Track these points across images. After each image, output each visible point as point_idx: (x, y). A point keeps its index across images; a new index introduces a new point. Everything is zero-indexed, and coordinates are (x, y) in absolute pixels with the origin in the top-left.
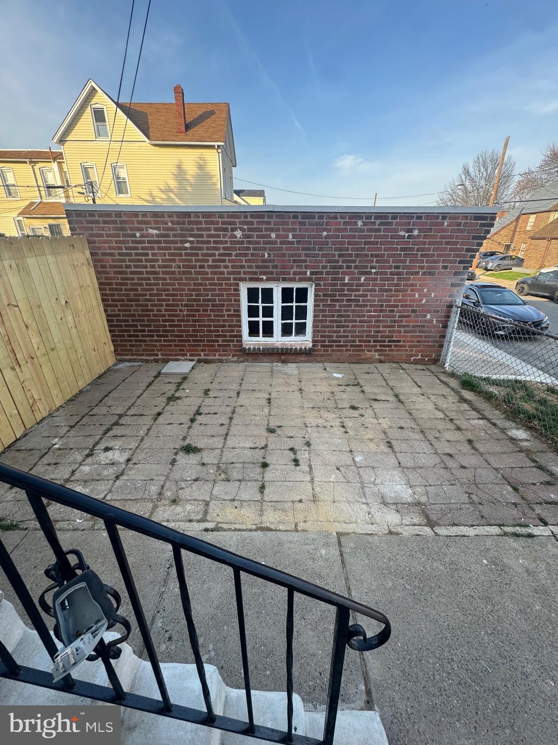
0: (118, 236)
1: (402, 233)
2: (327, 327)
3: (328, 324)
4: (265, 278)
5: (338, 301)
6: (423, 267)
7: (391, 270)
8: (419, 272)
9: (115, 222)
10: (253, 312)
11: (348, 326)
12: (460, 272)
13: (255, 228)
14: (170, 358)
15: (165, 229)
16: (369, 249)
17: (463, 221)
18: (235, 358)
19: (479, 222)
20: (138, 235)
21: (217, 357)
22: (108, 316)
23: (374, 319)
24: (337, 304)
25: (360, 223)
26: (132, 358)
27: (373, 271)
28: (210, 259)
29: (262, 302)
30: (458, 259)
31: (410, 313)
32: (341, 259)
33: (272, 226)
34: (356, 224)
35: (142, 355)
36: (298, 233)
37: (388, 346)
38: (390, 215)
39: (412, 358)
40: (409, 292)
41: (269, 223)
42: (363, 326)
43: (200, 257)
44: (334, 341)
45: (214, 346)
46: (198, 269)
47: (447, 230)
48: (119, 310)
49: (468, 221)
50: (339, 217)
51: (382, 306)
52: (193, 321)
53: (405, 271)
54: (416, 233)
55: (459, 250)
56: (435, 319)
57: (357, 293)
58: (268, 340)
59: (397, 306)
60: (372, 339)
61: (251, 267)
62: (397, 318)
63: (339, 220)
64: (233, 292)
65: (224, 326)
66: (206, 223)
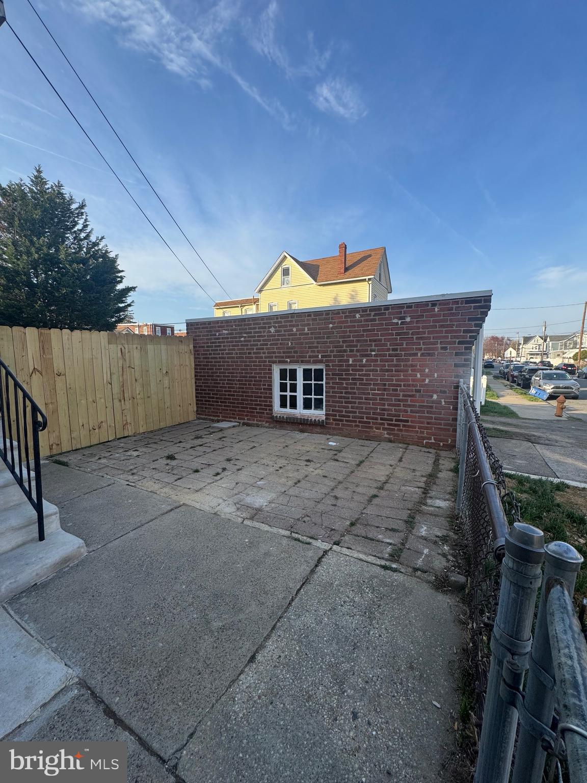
0: (208, 335)
1: (395, 321)
2: (337, 402)
3: (337, 399)
4: (289, 360)
5: (344, 379)
6: (420, 349)
7: (389, 353)
8: (417, 354)
9: (207, 328)
10: (283, 388)
11: (355, 403)
12: (462, 353)
13: (282, 325)
14: (227, 419)
15: (231, 330)
16: (367, 336)
17: (454, 306)
18: (267, 425)
19: (473, 305)
20: (217, 334)
21: (255, 422)
22: (196, 386)
23: (378, 397)
24: (344, 382)
25: (358, 316)
26: (205, 417)
27: (373, 353)
28: (255, 348)
29: (290, 380)
30: (457, 340)
31: (414, 393)
32: (345, 345)
33: (294, 323)
34: (355, 317)
35: (210, 415)
36: (311, 327)
37: (395, 425)
38: (383, 307)
39: (425, 441)
40: (410, 372)
41: (292, 321)
42: (369, 404)
43: (249, 347)
44: (344, 416)
45: (253, 412)
46: (247, 355)
47: (439, 315)
48: (203, 383)
49: (460, 305)
50: (341, 313)
51: (385, 385)
52: (243, 392)
53: (403, 353)
54: (408, 319)
55: (456, 331)
56: (443, 400)
57: (361, 373)
58: (293, 411)
59: (400, 386)
60: (379, 417)
61: (280, 353)
62: (401, 398)
63: (341, 315)
64: (267, 371)
65: (261, 397)
66: (254, 324)
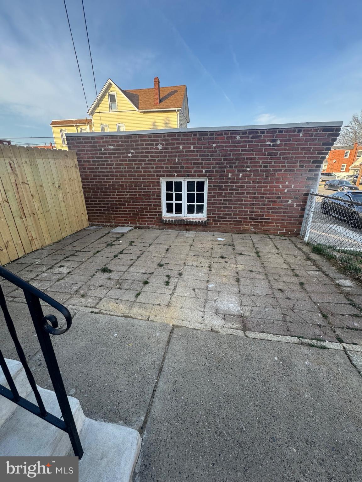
0: (92, 150)
1: (268, 143)
2: (217, 207)
3: (217, 205)
4: (176, 174)
5: (224, 190)
6: (284, 167)
7: (261, 169)
8: (282, 170)
9: (91, 142)
10: (169, 197)
11: (231, 208)
12: (314, 170)
13: (169, 143)
14: (119, 224)
15: (118, 146)
16: (245, 155)
17: (314, 133)
18: (157, 227)
19: (327, 133)
20: (103, 149)
21: (146, 225)
22: (86, 198)
23: (249, 203)
24: (223, 192)
25: (238, 137)
26: (98, 223)
27: (248, 169)
28: (143, 163)
29: (175, 191)
30: (312, 160)
31: (276, 199)
32: (225, 162)
33: (181, 141)
34: (235, 138)
35: (103, 222)
36: (197, 145)
37: (260, 222)
38: (259, 131)
39: (279, 232)
40: (275, 184)
41: (178, 140)
42: (242, 208)
43: (137, 162)
44: (221, 218)
45: (144, 218)
46: (136, 170)
47: (302, 140)
48: (92, 195)
49: (318, 132)
50: (224, 134)
51: (255, 194)
52: (133, 202)
53: (271, 169)
54: (278, 142)
55: (312, 153)
56: (295, 204)
57: (237, 185)
58: (178, 215)
59: (266, 194)
60: (248, 217)
61: (167, 168)
62: (266, 203)
63: (224, 136)
64: (156, 184)
65: (151, 205)
66: (141, 141)
